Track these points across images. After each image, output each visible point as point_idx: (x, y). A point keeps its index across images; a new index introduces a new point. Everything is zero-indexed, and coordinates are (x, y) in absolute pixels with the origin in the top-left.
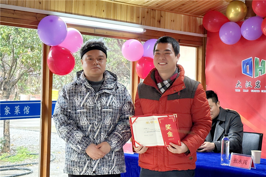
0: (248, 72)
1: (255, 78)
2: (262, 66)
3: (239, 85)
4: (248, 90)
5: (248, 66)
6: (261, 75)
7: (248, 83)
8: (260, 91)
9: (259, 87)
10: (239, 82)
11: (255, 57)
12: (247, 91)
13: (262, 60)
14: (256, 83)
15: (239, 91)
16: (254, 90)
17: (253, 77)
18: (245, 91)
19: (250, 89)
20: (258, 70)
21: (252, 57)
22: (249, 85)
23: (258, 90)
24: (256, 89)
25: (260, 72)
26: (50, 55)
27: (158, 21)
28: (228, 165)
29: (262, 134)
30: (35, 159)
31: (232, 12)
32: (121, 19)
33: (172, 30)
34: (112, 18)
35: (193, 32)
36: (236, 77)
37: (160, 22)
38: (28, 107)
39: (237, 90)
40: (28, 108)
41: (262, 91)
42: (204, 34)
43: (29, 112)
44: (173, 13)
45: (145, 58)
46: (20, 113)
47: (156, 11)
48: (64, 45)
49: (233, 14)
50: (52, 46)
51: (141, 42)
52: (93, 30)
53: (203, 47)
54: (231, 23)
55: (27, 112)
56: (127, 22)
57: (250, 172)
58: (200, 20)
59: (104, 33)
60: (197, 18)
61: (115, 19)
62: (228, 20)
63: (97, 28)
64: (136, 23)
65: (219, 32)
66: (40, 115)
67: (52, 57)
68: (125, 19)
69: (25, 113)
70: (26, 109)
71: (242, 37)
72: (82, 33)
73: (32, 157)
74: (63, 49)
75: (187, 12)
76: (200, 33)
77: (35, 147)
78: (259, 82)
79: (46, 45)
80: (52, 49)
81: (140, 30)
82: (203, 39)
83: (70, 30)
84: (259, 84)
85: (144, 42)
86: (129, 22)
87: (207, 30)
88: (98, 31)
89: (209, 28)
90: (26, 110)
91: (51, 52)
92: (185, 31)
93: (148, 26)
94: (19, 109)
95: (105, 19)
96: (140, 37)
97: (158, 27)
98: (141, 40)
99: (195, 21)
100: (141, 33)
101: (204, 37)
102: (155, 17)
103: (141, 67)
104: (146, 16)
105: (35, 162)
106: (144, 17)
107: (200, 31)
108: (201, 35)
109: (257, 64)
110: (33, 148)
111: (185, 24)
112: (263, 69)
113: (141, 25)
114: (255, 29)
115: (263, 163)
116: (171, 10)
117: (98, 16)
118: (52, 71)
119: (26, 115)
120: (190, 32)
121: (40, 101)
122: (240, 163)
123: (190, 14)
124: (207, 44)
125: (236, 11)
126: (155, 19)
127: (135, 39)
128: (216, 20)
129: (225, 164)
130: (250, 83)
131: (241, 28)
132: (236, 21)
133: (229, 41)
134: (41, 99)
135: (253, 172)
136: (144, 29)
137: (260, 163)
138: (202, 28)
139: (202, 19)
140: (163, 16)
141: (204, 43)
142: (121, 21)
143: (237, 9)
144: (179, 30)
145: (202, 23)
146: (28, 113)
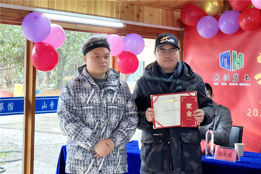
0: (226, 65)
1: (233, 71)
2: (239, 59)
3: (217, 79)
4: (226, 83)
5: (225, 60)
6: (238, 69)
7: (226, 76)
8: (238, 84)
9: (237, 80)
10: (218, 76)
11: (233, 51)
12: (225, 85)
13: (240, 53)
14: (234, 76)
15: (217, 84)
16: (232, 84)
17: (230, 71)
18: (223, 84)
19: (228, 82)
20: (236, 63)
21: (229, 51)
22: (227, 78)
23: (236, 84)
24: (234, 82)
25: (238, 65)
26: (34, 51)
27: (137, 16)
28: (212, 158)
29: (242, 127)
30: (6, 157)
31: (209, 6)
32: (101, 14)
33: (150, 24)
34: (93, 13)
35: (170, 26)
36: (214, 70)
37: (138, 16)
38: (12, 103)
39: (215, 83)
40: (12, 105)
41: (240, 84)
42: (181, 28)
43: (12, 108)
44: (151, 8)
45: (125, 52)
46: (4, 110)
47: (135, 6)
48: (48, 41)
49: (210, 8)
50: (35, 42)
51: (121, 36)
52: (75, 25)
53: (181, 41)
54: (208, 17)
55: (11, 108)
56: (107, 17)
57: (234, 164)
58: (177, 14)
59: (85, 29)
60: (175, 12)
61: (96, 14)
62: (205, 14)
63: (78, 24)
64: (116, 18)
65: (196, 25)
66: (23, 111)
67: (35, 53)
68: (105, 15)
69: (9, 109)
70: (10, 105)
71: (219, 30)
72: (65, 29)
73: (3, 155)
74: (46, 45)
75: (165, 6)
76: (177, 27)
77: (5, 145)
78: (237, 75)
79: (29, 41)
80: (36, 45)
81: (120, 24)
82: (180, 32)
83: (53, 25)
84: (237, 77)
85: (124, 37)
86: (109, 17)
87: (184, 24)
88: (79, 27)
89: (187, 22)
90: (10, 107)
91: (35, 48)
92: (163, 25)
93: (127, 20)
94: (3, 105)
95: (86, 14)
96: (120, 32)
97: (137, 21)
98: (120, 35)
99: (173, 15)
100: (120, 28)
101: (182, 31)
102: (134, 12)
103: (121, 62)
104: (125, 10)
105: (6, 160)
106: (123, 12)
107: (177, 25)
108: (178, 29)
109: (235, 57)
110: (3, 145)
111: (163, 18)
112: (240, 63)
113: (121, 19)
114: (233, 22)
115: (246, 155)
116: (150, 5)
117: (79, 12)
118: (35, 66)
119: (10, 112)
120: (168, 26)
121: (23, 97)
122: (224, 156)
123: (168, 8)
124: (184, 37)
125: (213, 5)
126: (134, 13)
127: (115, 34)
128: (193, 14)
129: (210, 158)
130: (228, 76)
131: (218, 21)
132: (213, 15)
133: (207, 35)
134: (24, 95)
135: (238, 164)
136: (124, 24)
137: (243, 156)
138: (180, 22)
139: (179, 13)
140: (141, 11)
141: (182, 37)
142: (101, 16)
143: (214, 3)
144: (157, 25)
145: (179, 17)
146: (12, 110)
